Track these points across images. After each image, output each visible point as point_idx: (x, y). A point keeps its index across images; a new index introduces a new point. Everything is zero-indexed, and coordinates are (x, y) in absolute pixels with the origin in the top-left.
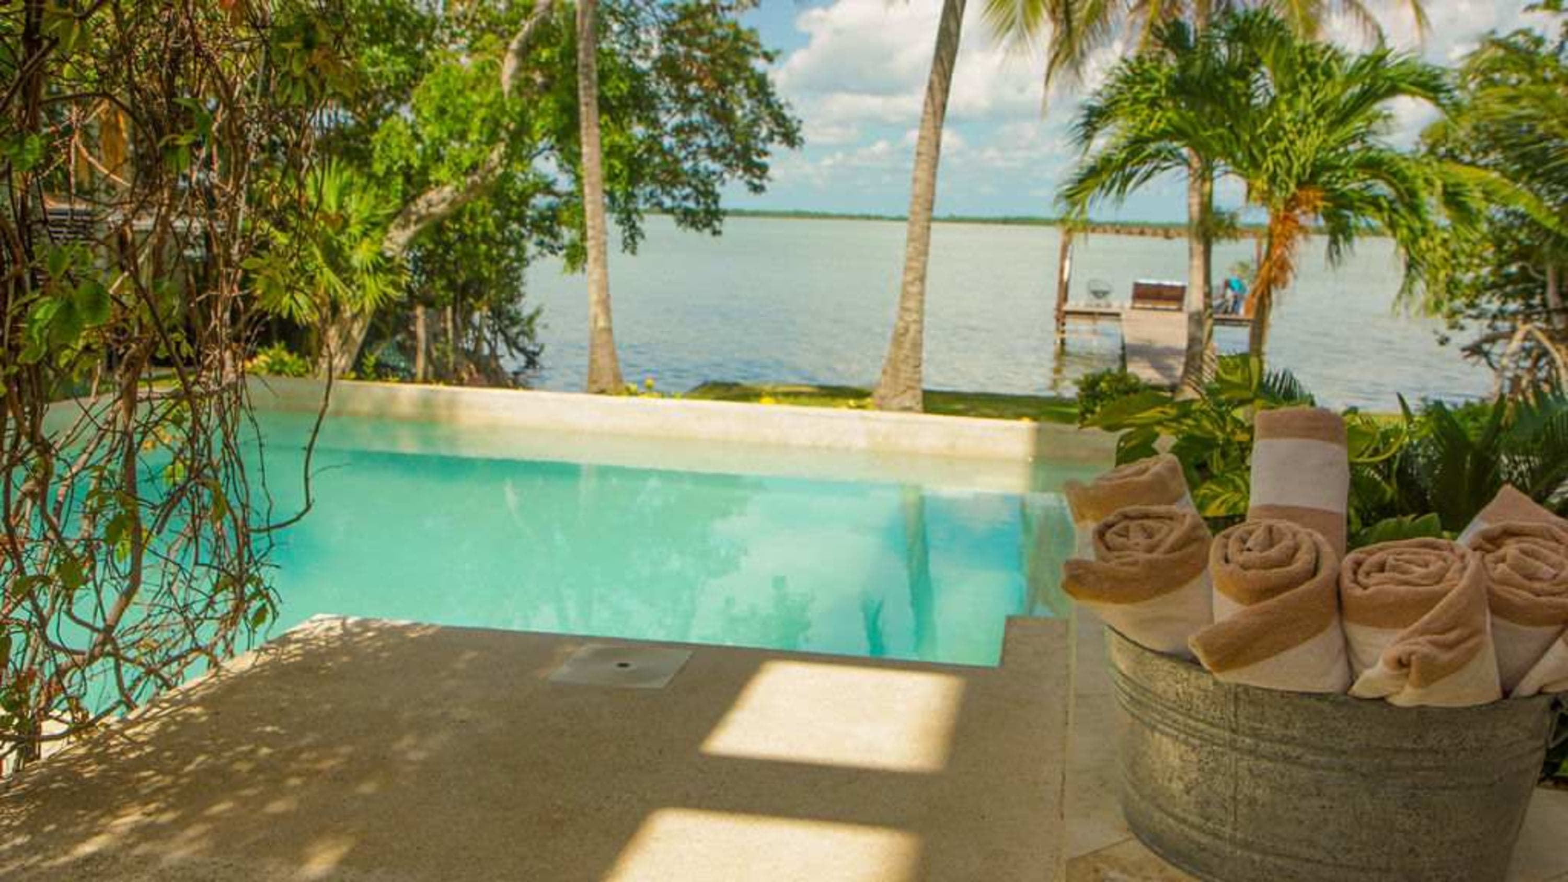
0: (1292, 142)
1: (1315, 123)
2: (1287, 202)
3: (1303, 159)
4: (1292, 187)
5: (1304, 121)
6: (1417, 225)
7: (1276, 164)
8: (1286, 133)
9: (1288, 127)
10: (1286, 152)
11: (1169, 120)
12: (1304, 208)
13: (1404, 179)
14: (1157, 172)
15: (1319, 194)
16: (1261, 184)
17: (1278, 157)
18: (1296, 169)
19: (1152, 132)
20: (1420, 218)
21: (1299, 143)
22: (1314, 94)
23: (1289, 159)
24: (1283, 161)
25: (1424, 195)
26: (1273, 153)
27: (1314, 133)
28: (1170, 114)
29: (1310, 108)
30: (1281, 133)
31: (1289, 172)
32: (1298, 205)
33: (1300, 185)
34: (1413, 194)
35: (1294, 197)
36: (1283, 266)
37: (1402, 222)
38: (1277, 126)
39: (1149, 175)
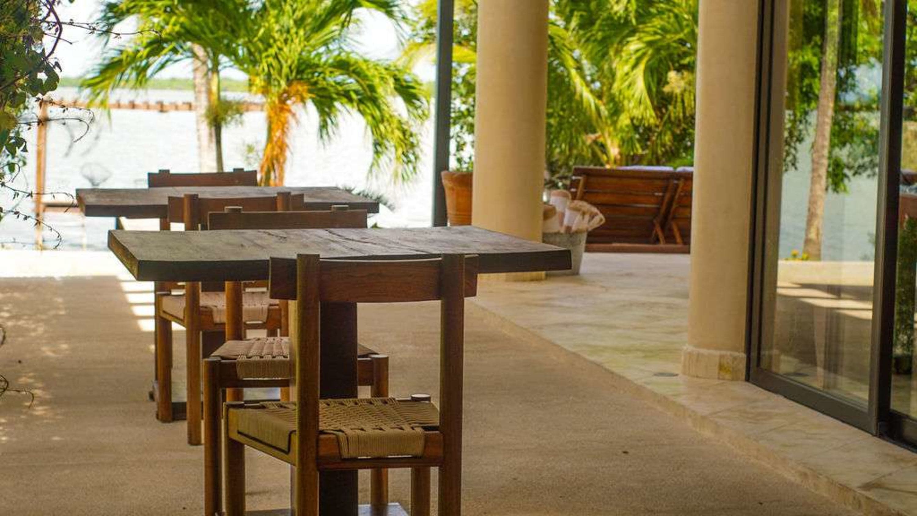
0: (280, 49)
1: (297, 33)
2: (280, 96)
3: (289, 62)
4: (283, 83)
5: (288, 31)
6: (377, 114)
7: (270, 65)
8: (275, 41)
9: (277, 36)
10: (276, 57)
11: (182, 25)
12: (293, 99)
13: (366, 78)
14: (169, 63)
15: (306, 87)
16: (259, 81)
17: (270, 60)
18: (285, 70)
19: (170, 34)
20: (379, 107)
21: (286, 49)
22: (294, 11)
23: (279, 62)
24: (275, 63)
25: (380, 90)
26: (267, 56)
27: (297, 41)
28: (182, 19)
29: (291, 22)
30: (271, 41)
31: (280, 73)
32: (289, 98)
33: (289, 82)
34: (372, 88)
35: (285, 92)
36: (282, 147)
37: (368, 111)
38: (268, 35)
39: (162, 66)
